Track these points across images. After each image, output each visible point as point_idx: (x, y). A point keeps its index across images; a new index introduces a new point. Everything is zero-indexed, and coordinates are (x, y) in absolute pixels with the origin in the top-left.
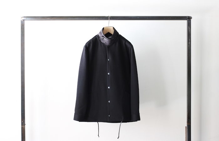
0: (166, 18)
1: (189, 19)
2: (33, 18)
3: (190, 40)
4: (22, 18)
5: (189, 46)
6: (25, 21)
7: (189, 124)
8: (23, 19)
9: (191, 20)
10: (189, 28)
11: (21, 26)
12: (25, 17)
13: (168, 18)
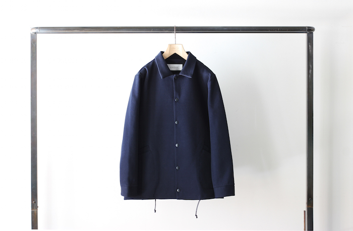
0: (272, 30)
1: (309, 31)
2: (51, 29)
3: (311, 66)
4: (32, 29)
5: (310, 76)
6: (38, 34)
7: (310, 207)
8: (35, 31)
9: (314, 32)
10: (310, 46)
11: (31, 44)
12: (37, 28)
13: (274, 30)
